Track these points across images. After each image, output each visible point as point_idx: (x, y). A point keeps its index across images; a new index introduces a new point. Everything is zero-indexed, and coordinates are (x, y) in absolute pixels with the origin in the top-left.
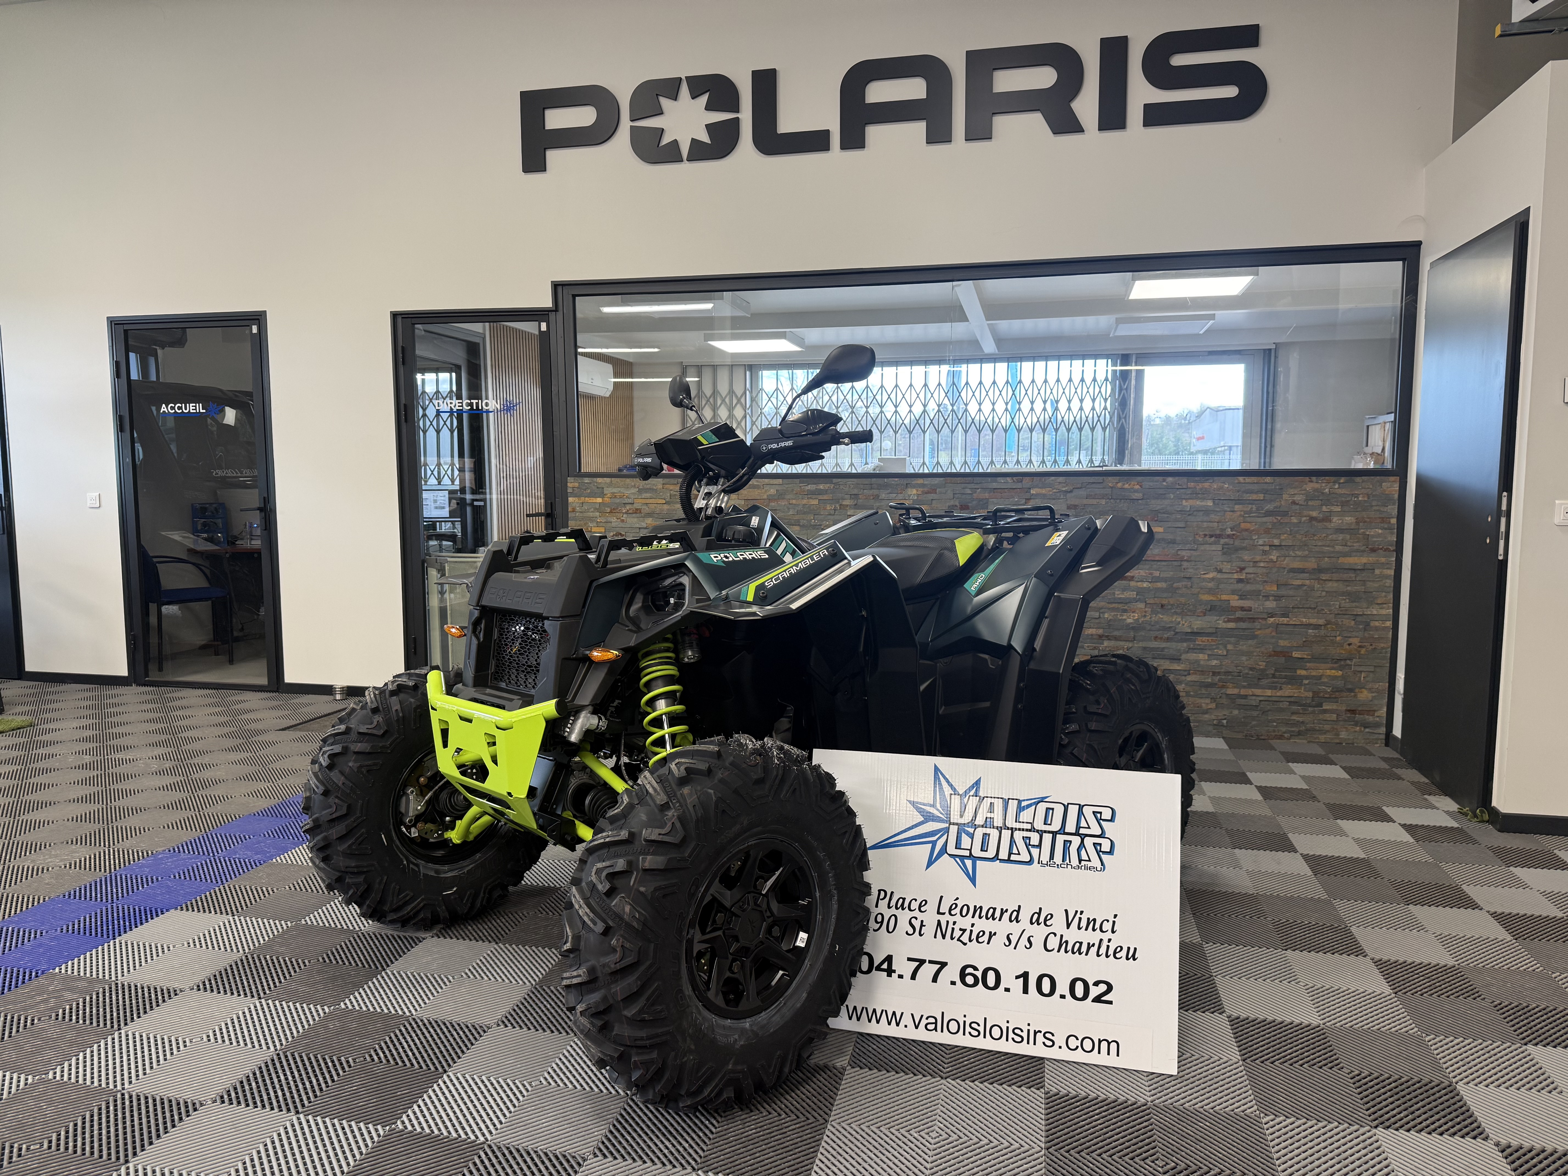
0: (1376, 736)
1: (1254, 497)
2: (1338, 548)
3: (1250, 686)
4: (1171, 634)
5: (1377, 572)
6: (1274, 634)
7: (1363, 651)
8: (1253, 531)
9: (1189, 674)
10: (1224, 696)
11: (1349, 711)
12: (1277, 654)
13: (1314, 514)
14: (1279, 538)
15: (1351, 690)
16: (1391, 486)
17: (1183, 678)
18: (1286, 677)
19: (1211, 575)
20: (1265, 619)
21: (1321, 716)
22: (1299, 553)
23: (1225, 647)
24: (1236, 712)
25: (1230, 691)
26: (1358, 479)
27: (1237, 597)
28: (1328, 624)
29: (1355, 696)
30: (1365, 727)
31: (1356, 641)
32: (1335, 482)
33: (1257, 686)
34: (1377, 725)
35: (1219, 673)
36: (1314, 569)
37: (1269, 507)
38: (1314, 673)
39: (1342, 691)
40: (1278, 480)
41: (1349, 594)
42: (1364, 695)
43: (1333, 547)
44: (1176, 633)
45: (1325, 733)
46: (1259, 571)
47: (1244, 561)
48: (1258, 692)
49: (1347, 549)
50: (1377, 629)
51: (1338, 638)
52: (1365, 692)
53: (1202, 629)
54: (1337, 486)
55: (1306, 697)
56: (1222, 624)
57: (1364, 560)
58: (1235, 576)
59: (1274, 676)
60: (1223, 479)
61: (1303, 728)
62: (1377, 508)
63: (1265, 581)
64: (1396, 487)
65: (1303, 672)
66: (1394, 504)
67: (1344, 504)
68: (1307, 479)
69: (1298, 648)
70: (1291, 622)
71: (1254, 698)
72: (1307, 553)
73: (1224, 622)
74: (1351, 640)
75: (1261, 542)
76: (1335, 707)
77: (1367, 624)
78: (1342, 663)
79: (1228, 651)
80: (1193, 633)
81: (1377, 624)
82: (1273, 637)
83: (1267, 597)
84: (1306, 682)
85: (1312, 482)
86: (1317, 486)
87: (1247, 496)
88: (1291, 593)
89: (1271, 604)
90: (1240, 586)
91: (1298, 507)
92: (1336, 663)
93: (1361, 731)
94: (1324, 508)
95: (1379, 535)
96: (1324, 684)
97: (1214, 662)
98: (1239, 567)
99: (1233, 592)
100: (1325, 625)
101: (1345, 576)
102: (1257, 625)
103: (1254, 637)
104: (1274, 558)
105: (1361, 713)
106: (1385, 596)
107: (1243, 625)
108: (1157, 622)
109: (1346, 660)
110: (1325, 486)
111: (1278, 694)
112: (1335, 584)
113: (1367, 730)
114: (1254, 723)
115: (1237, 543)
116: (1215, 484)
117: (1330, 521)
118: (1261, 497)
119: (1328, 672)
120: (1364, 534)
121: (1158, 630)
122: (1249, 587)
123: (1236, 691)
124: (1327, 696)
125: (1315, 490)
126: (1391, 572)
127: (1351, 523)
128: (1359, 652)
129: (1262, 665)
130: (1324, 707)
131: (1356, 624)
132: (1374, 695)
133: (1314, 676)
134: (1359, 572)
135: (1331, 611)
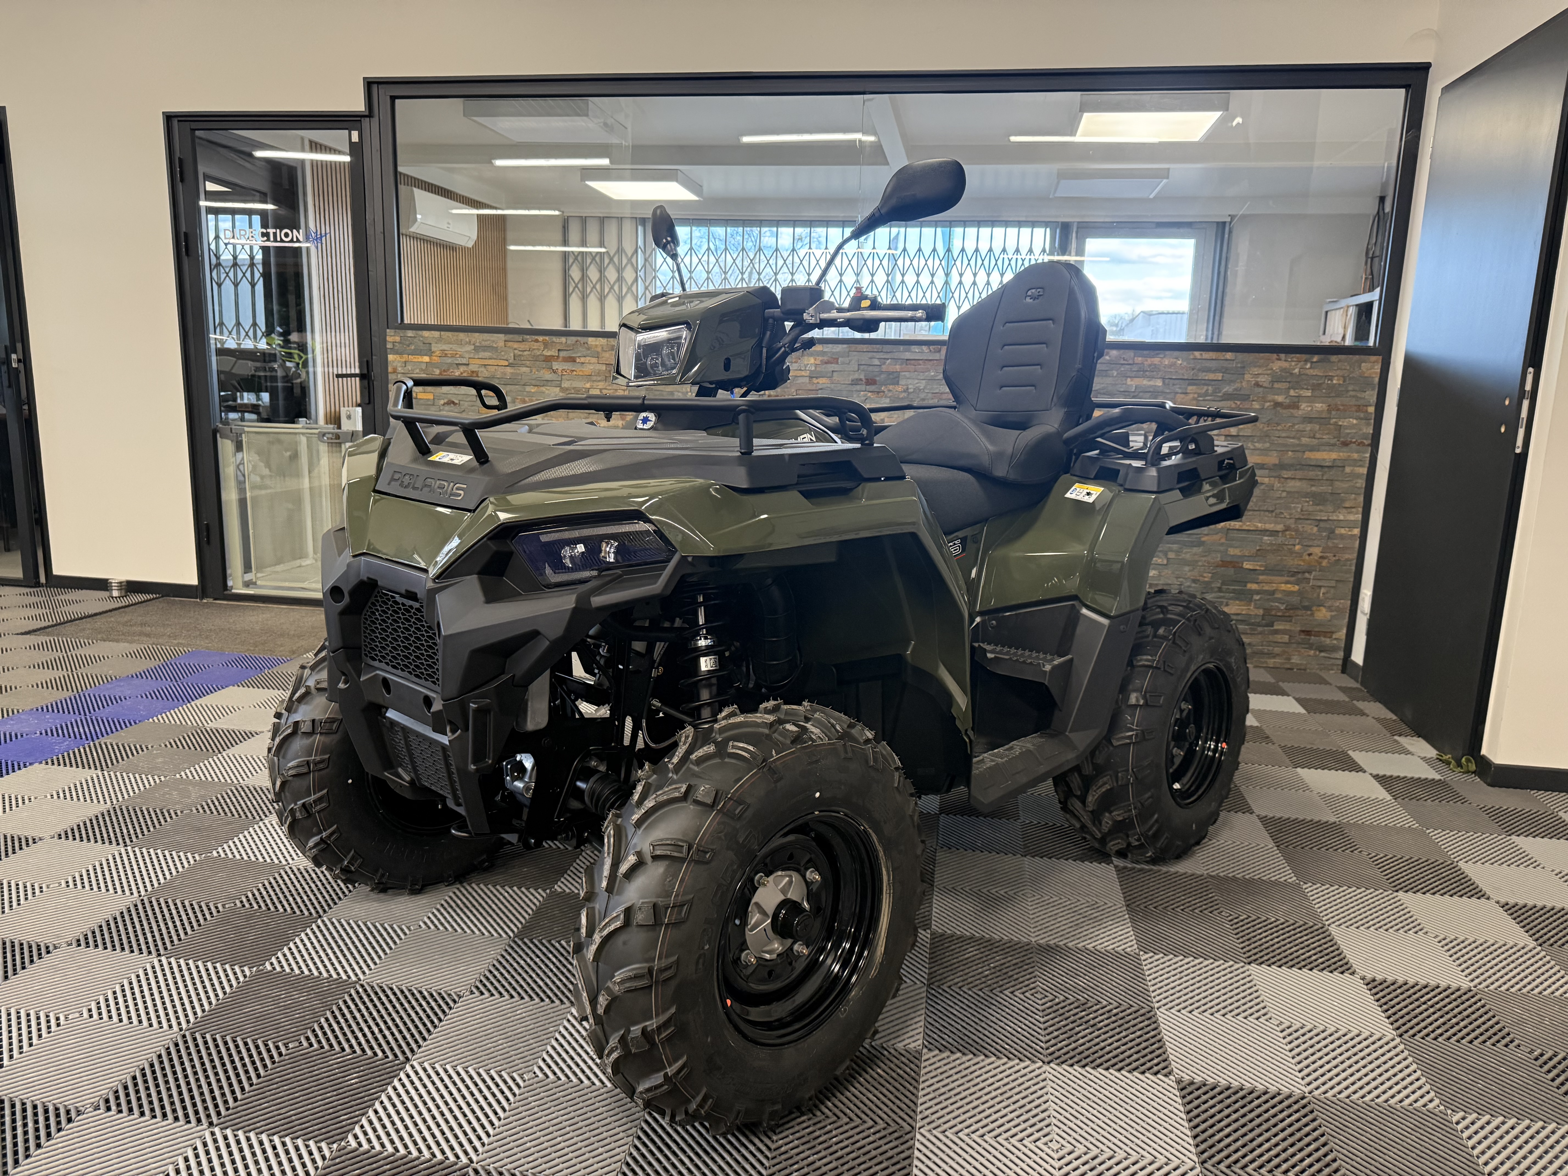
0: (1333, 661)
1: (1211, 376)
2: (1305, 440)
5: (1348, 470)
6: (1223, 541)
7: (1325, 563)
11: (1303, 631)
12: (1224, 564)
13: (1280, 399)
15: (1307, 608)
16: (1371, 367)
18: (1234, 591)
21: (1271, 638)
23: (1166, 554)
26: (1334, 358)
28: (1286, 530)
29: (1312, 615)
30: (1321, 651)
31: (1317, 551)
32: (1306, 361)
34: (1334, 649)
36: (1275, 465)
37: (1228, 389)
38: (1266, 588)
39: (1297, 609)
40: (1241, 356)
41: (1313, 495)
42: (1322, 614)
43: (1299, 439)
45: (1274, 657)
49: (1315, 442)
50: (1342, 537)
51: (1297, 547)
52: (1324, 610)
54: (1308, 366)
55: (1256, 615)
57: (1334, 455)
59: (1220, 590)
60: (1176, 353)
62: (1353, 393)
64: (1377, 368)
65: (1254, 586)
66: (1373, 389)
67: (1315, 387)
68: (1275, 356)
69: (1250, 558)
70: (1245, 527)
72: (1267, 445)
74: (1311, 550)
76: (1288, 627)
77: (1332, 532)
78: (1300, 576)
79: (1168, 559)
81: (1343, 531)
82: (1222, 544)
84: (1257, 597)
85: (1279, 359)
86: (1285, 365)
87: (1202, 376)
91: (1261, 389)
92: (1292, 576)
93: (1316, 656)
94: (1292, 393)
95: (1353, 426)
96: (1278, 600)
100: (1283, 531)
103: (1202, 544)
105: (1318, 634)
106: (1355, 499)
109: (1304, 572)
110: (1294, 365)
112: (1298, 484)
113: (1323, 654)
116: (1166, 360)
117: (1298, 408)
118: (1219, 376)
119: (1283, 587)
120: (1336, 424)
124: (1280, 614)
125: (1283, 370)
126: (1364, 471)
127: (1322, 411)
128: (1320, 563)
129: (1207, 577)
130: (1275, 627)
131: (1318, 531)
132: (1333, 614)
133: (1266, 591)
134: (1326, 469)
135: (1291, 514)
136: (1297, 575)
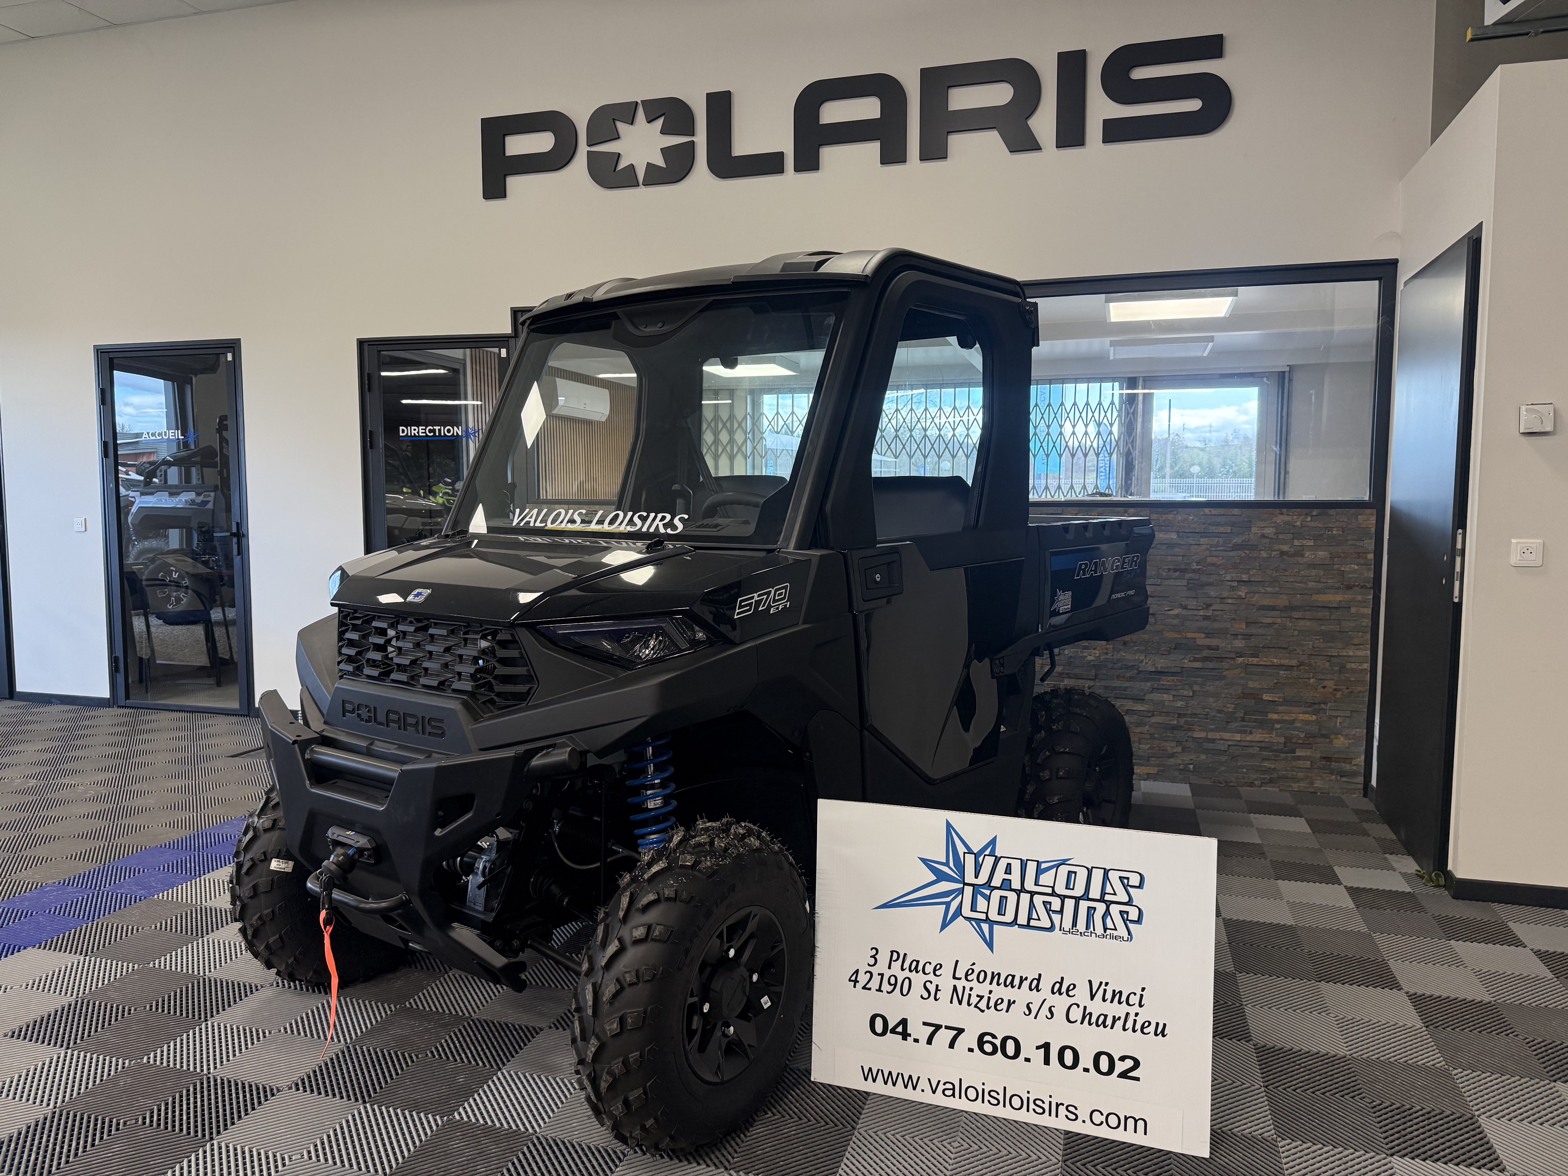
0: (1354, 786)
1: (1221, 529)
2: (1311, 584)
3: (1217, 730)
4: (1133, 673)
5: (1353, 610)
6: (1242, 675)
7: (1339, 695)
8: (1220, 565)
9: (1153, 715)
10: (1190, 739)
11: (1324, 758)
12: (1245, 696)
13: (1285, 548)
14: (1248, 573)
15: (1326, 736)
16: (1368, 519)
17: (1148, 719)
18: (1256, 721)
19: (1176, 612)
20: (1233, 659)
21: (1294, 764)
22: (1269, 589)
23: (1191, 688)
24: (1203, 757)
25: (1198, 734)
26: (1332, 512)
27: (1203, 635)
28: (1301, 665)
29: (1331, 742)
30: (1341, 776)
31: (1330, 684)
32: (1307, 515)
33: (1225, 730)
34: (1354, 774)
35: (1185, 715)
36: (1285, 607)
37: (1237, 540)
38: (1286, 717)
39: (1316, 737)
40: (1246, 512)
41: (1323, 634)
42: (1340, 742)
43: (1305, 583)
44: (1139, 672)
45: (1298, 782)
46: (1227, 607)
47: (1210, 597)
48: (1227, 736)
49: (1320, 585)
50: (1353, 671)
51: (1312, 680)
52: (1342, 739)
53: (1167, 668)
54: (1309, 519)
55: (1278, 743)
56: (1187, 664)
57: (1339, 598)
58: (1201, 613)
59: (1243, 720)
60: (1187, 510)
61: (1275, 775)
62: (1353, 542)
63: (1234, 619)
64: (1373, 520)
65: (1275, 716)
66: (1371, 538)
67: (1316, 538)
68: (1278, 511)
69: (1268, 690)
70: (1261, 663)
71: (1222, 742)
72: (1278, 589)
73: (1190, 661)
74: (1325, 683)
75: (1228, 577)
76: (1309, 754)
77: (1343, 666)
78: (1317, 707)
79: (1194, 692)
80: (1157, 672)
81: (1353, 666)
82: (1242, 678)
83: (1235, 635)
84: (1278, 726)
85: (1282, 514)
86: (1287, 518)
87: (1213, 529)
88: (1261, 631)
89: (1239, 643)
90: (1206, 623)
91: (1267, 541)
92: (1309, 706)
93: (1337, 780)
94: (1296, 542)
95: (1355, 571)
96: (1296, 729)
97: (1179, 704)
98: (1204, 604)
99: (1199, 630)
100: (1298, 666)
101: (1320, 615)
102: (1225, 665)
103: (1222, 678)
104: (1243, 594)
105: (1338, 760)
106: (1362, 637)
107: (1210, 665)
108: (1119, 661)
109: (1320, 703)
110: (1296, 519)
111: (1248, 739)
112: (1309, 623)
113: (1344, 779)
114: (1222, 768)
115: (1204, 579)
116: (1179, 516)
117: (1303, 556)
118: (1228, 529)
119: (1301, 716)
120: (1338, 569)
121: (1121, 668)
122: (1216, 625)
123: (1203, 735)
124: (1300, 742)
125: (1286, 523)
126: (1368, 611)
127: (1325, 558)
128: (1334, 695)
129: (1231, 708)
130: (1297, 754)
131: (1330, 666)
132: (1351, 741)
133: (1286, 720)
134: (1333, 610)
135: (1304, 651)
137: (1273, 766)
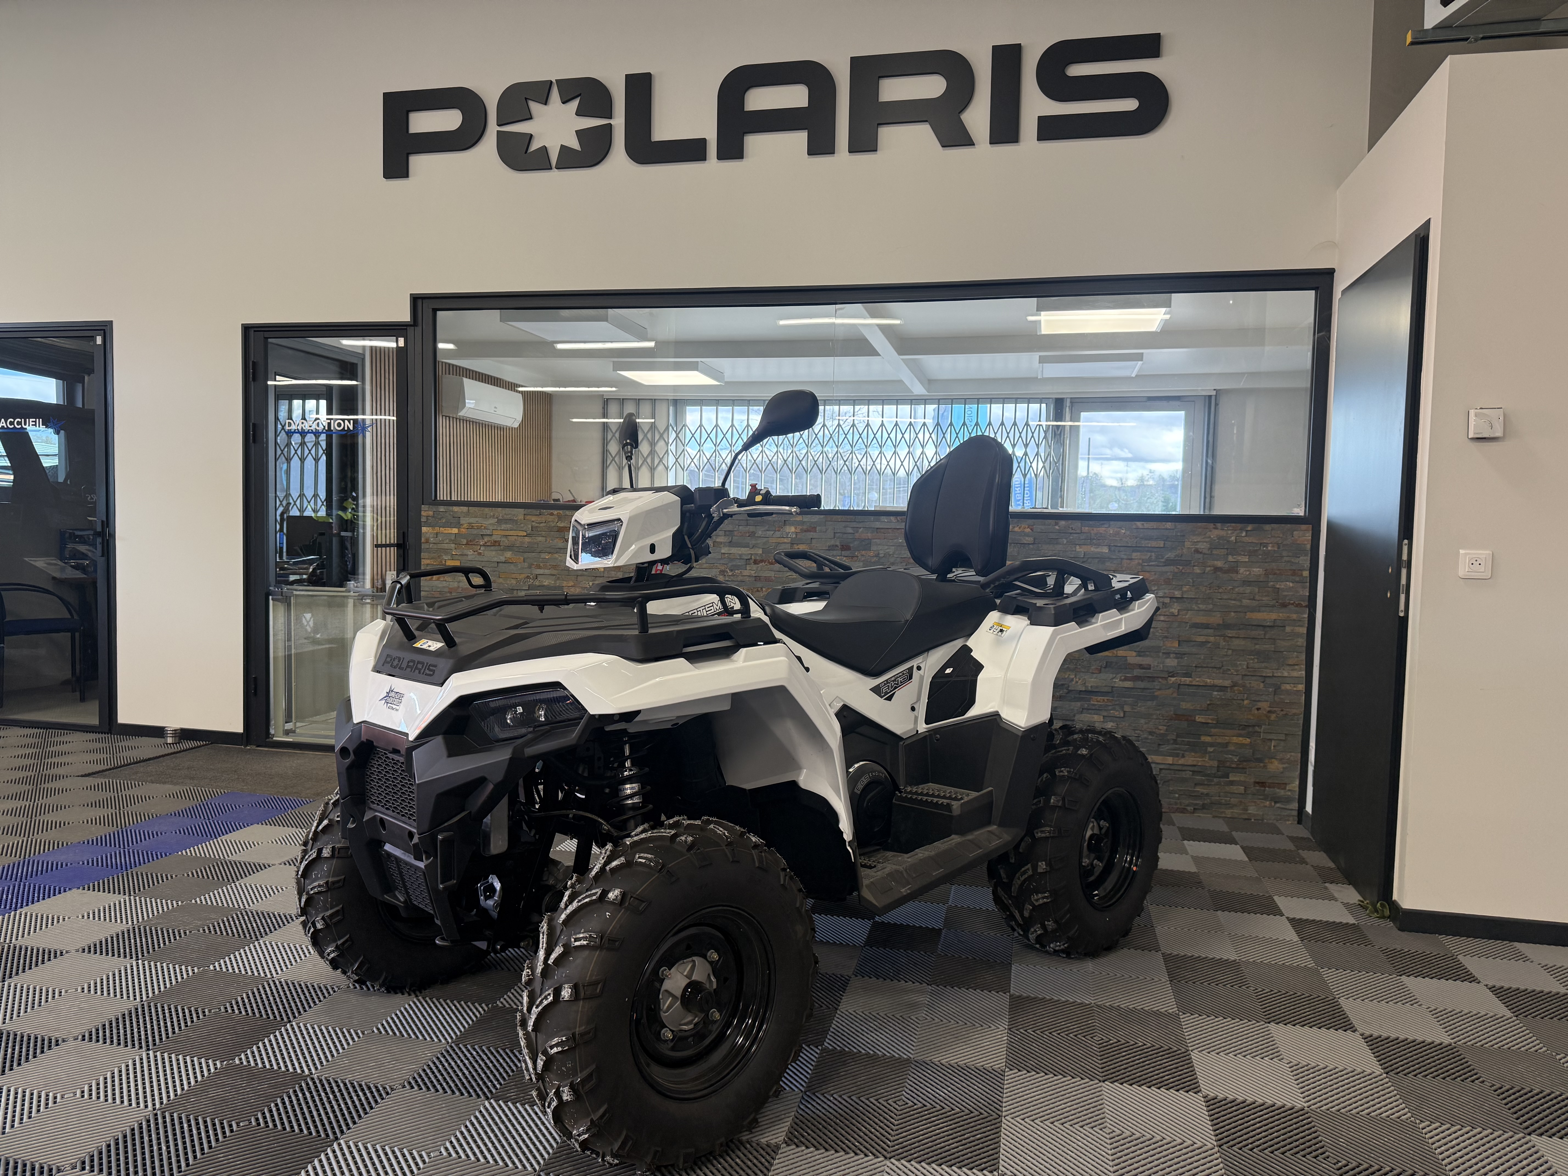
0: (1287, 812)
2: (1246, 602)
4: (1063, 692)
5: (1288, 629)
6: (1175, 695)
7: (1273, 717)
8: (1153, 581)
11: (1258, 783)
12: (1178, 717)
13: (1219, 564)
14: (1181, 589)
15: (1260, 760)
16: (1304, 535)
18: (1189, 743)
20: (1166, 679)
21: (1227, 789)
22: (1202, 607)
23: (1122, 708)
26: (1267, 527)
27: (1134, 654)
28: (1234, 686)
29: (1265, 767)
30: (1276, 802)
31: (1265, 706)
32: (1241, 529)
33: (1156, 753)
34: (1288, 800)
36: (1219, 625)
37: (1170, 555)
38: (1219, 740)
39: (1250, 760)
40: (1180, 526)
41: (1257, 653)
42: (1275, 766)
43: (1240, 601)
44: (1069, 691)
45: (1232, 807)
49: (1255, 603)
50: (1288, 692)
51: (1246, 702)
52: (1276, 763)
53: (1097, 687)
54: (1244, 534)
55: (1211, 767)
56: (1118, 683)
57: (1274, 616)
59: (1175, 742)
60: (1120, 523)
61: (1207, 801)
62: (1288, 559)
63: (1166, 637)
64: (1308, 536)
65: (1208, 739)
66: (1306, 554)
67: (1251, 554)
68: (1211, 525)
69: (1202, 712)
70: (1194, 683)
72: (1211, 606)
73: (1121, 680)
74: (1260, 705)
76: (1242, 779)
77: (1278, 687)
78: (1251, 729)
79: (1125, 712)
80: (1087, 692)
81: (1288, 687)
82: (1174, 699)
83: (1167, 654)
84: (1210, 749)
85: (1216, 528)
86: (1222, 533)
87: (1144, 543)
88: (1194, 650)
89: (1171, 662)
91: (1200, 556)
92: (1243, 729)
93: (1271, 806)
94: (1230, 558)
95: (1290, 589)
96: (1229, 752)
100: (1232, 687)
101: (1254, 633)
102: (1156, 684)
103: (1153, 698)
104: (1175, 611)
105: (1271, 785)
106: (1297, 657)
107: (1140, 684)
109: (1254, 726)
110: (1230, 534)
111: (1180, 762)
112: (1242, 642)
113: (1278, 805)
116: (1111, 529)
117: (1237, 572)
118: (1161, 544)
119: (1235, 740)
120: (1273, 587)
124: (1234, 766)
125: (1220, 538)
126: (1304, 630)
127: (1260, 575)
128: (1268, 718)
129: (1162, 729)
130: (1231, 779)
131: (1265, 687)
132: (1284, 766)
133: (1219, 743)
134: (1268, 629)
135: (1237, 671)
136: (1248, 728)
137: (1205, 791)
